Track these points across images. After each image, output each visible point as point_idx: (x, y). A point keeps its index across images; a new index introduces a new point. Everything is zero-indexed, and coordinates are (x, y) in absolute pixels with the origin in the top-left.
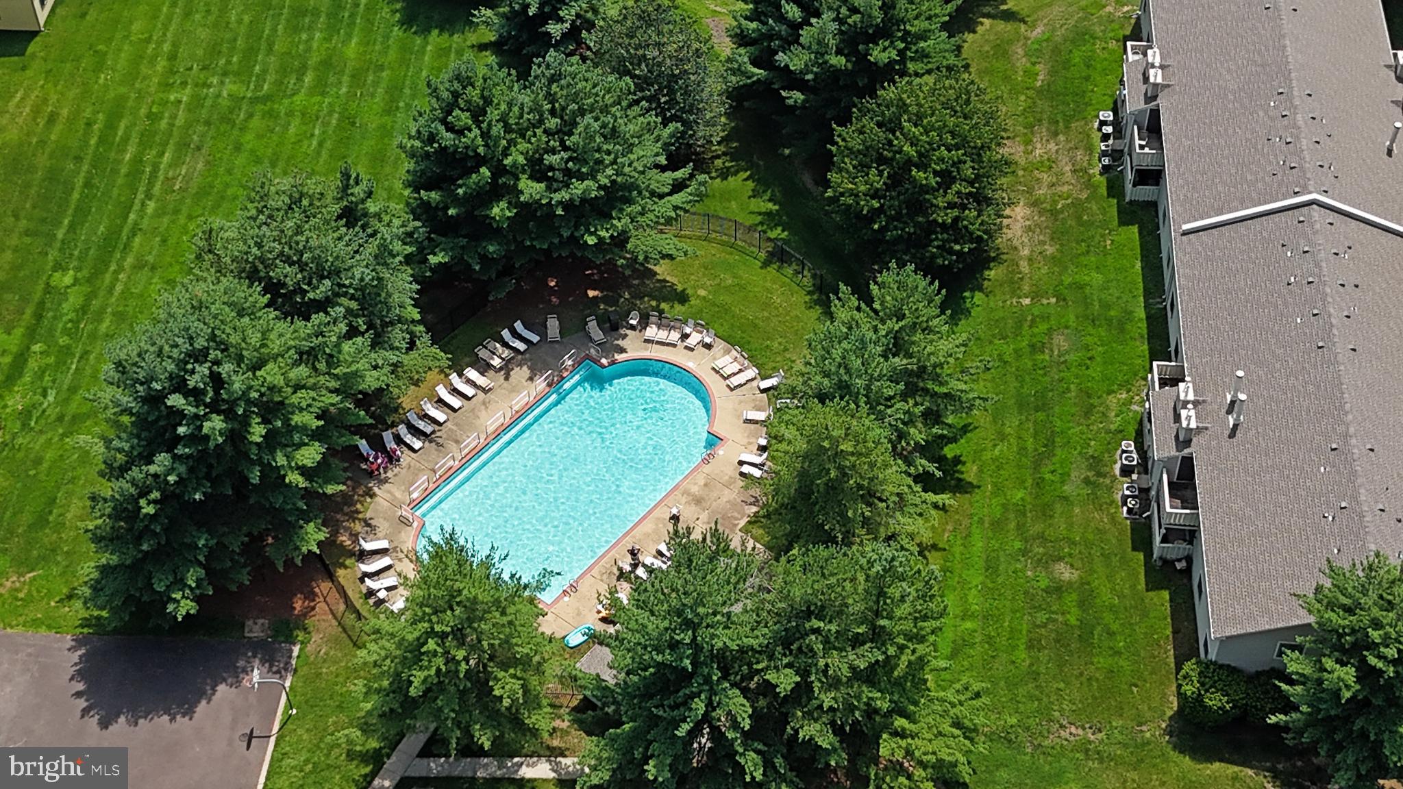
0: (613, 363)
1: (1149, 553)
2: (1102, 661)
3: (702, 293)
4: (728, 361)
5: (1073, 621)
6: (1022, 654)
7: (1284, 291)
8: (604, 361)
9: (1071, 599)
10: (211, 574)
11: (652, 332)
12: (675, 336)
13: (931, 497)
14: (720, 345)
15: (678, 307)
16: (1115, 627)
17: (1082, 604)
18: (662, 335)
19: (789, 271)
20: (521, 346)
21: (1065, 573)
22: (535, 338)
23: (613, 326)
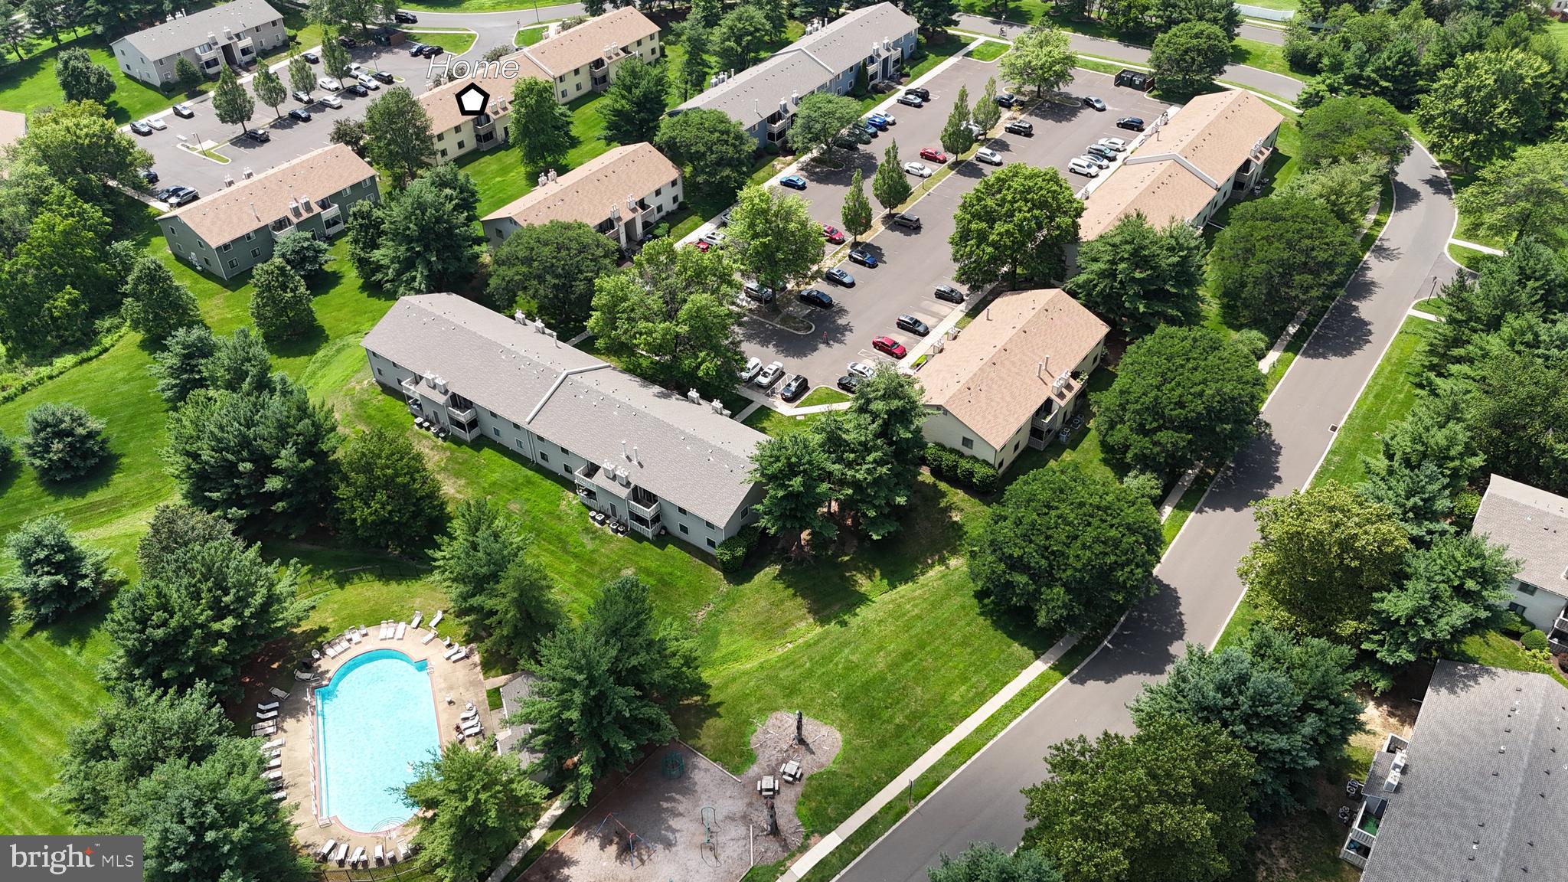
0: (330, 680)
1: (647, 539)
2: (682, 583)
3: (331, 620)
4: (385, 630)
5: (653, 583)
8: (324, 683)
9: (642, 577)
11: (330, 652)
12: (345, 644)
14: (371, 630)
15: (328, 634)
16: (670, 570)
17: (649, 574)
18: (338, 648)
19: (356, 580)
20: (274, 713)
21: (629, 572)
22: (276, 704)
23: (308, 666)
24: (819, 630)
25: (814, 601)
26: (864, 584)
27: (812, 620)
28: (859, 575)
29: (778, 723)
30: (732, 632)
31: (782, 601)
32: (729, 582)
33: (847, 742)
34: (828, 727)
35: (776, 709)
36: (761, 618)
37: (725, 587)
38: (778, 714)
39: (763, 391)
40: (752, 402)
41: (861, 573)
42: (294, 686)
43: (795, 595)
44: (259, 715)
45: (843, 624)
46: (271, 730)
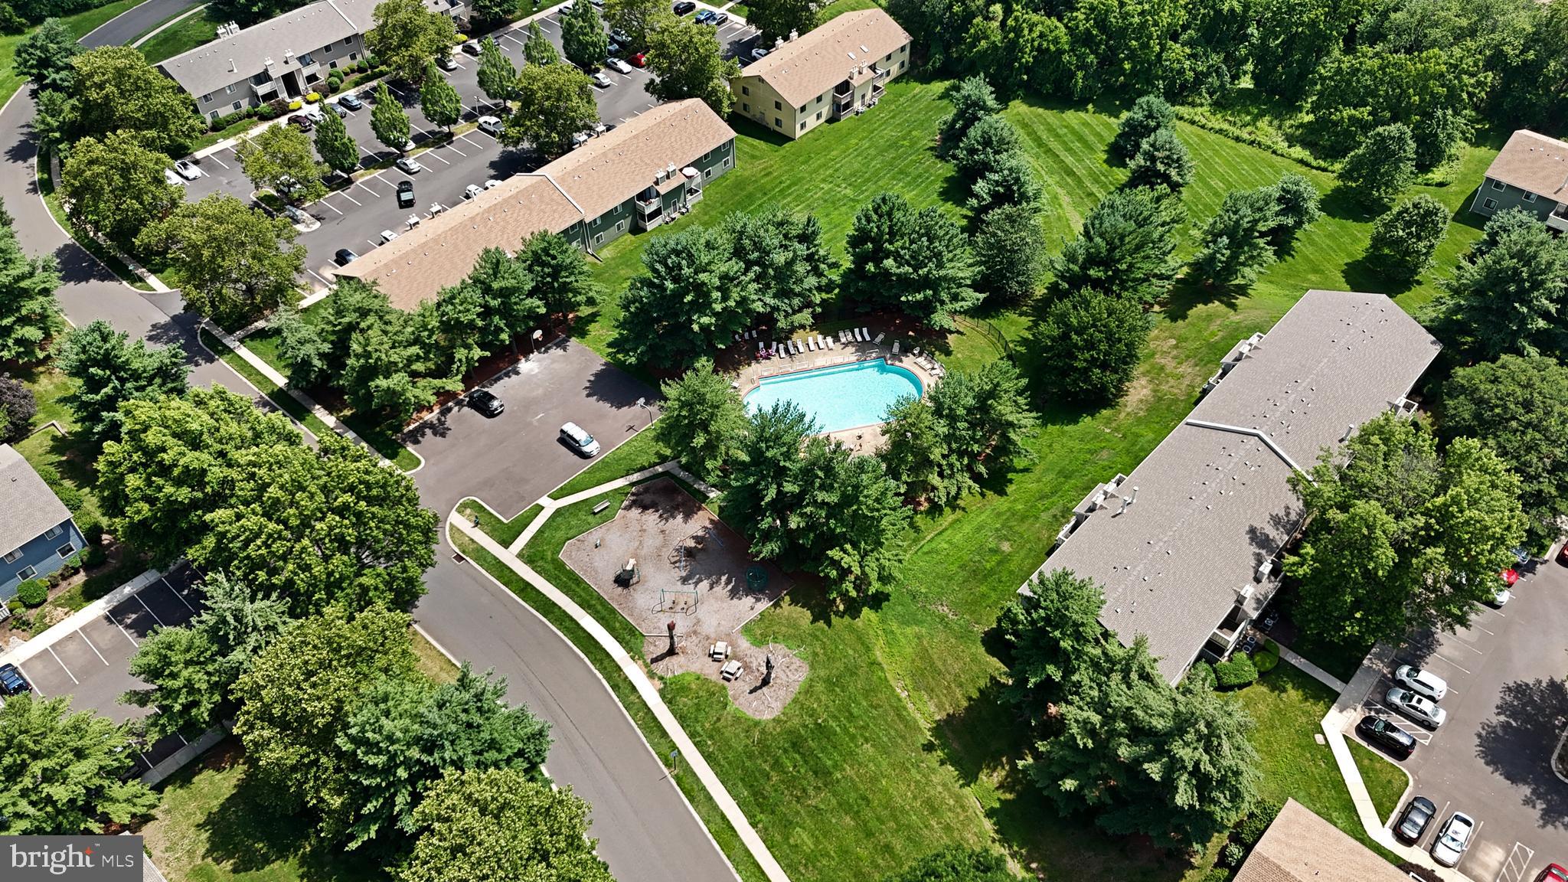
2: (983, 589)
3: (962, 355)
5: (988, 566)
6: (954, 568)
7: (1203, 466)
8: (889, 362)
9: (996, 558)
10: (652, 348)
11: (921, 360)
12: (929, 366)
13: (971, 482)
15: (943, 357)
17: (999, 563)
18: (924, 363)
20: (860, 339)
21: (1006, 547)
22: (867, 338)
23: (906, 350)
24: (925, 725)
25: (962, 720)
26: (991, 779)
27: (938, 718)
28: (1004, 773)
29: (792, 667)
30: (919, 637)
31: (961, 685)
32: (986, 633)
33: (757, 724)
34: (781, 709)
35: (812, 667)
36: (939, 664)
37: (980, 630)
38: (806, 668)
39: (1378, 697)
40: (1346, 681)
41: (1007, 776)
42: (887, 345)
43: (970, 699)
44: (857, 330)
45: (929, 748)
46: (843, 340)
